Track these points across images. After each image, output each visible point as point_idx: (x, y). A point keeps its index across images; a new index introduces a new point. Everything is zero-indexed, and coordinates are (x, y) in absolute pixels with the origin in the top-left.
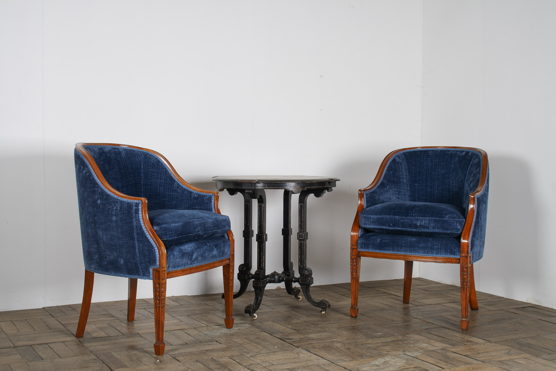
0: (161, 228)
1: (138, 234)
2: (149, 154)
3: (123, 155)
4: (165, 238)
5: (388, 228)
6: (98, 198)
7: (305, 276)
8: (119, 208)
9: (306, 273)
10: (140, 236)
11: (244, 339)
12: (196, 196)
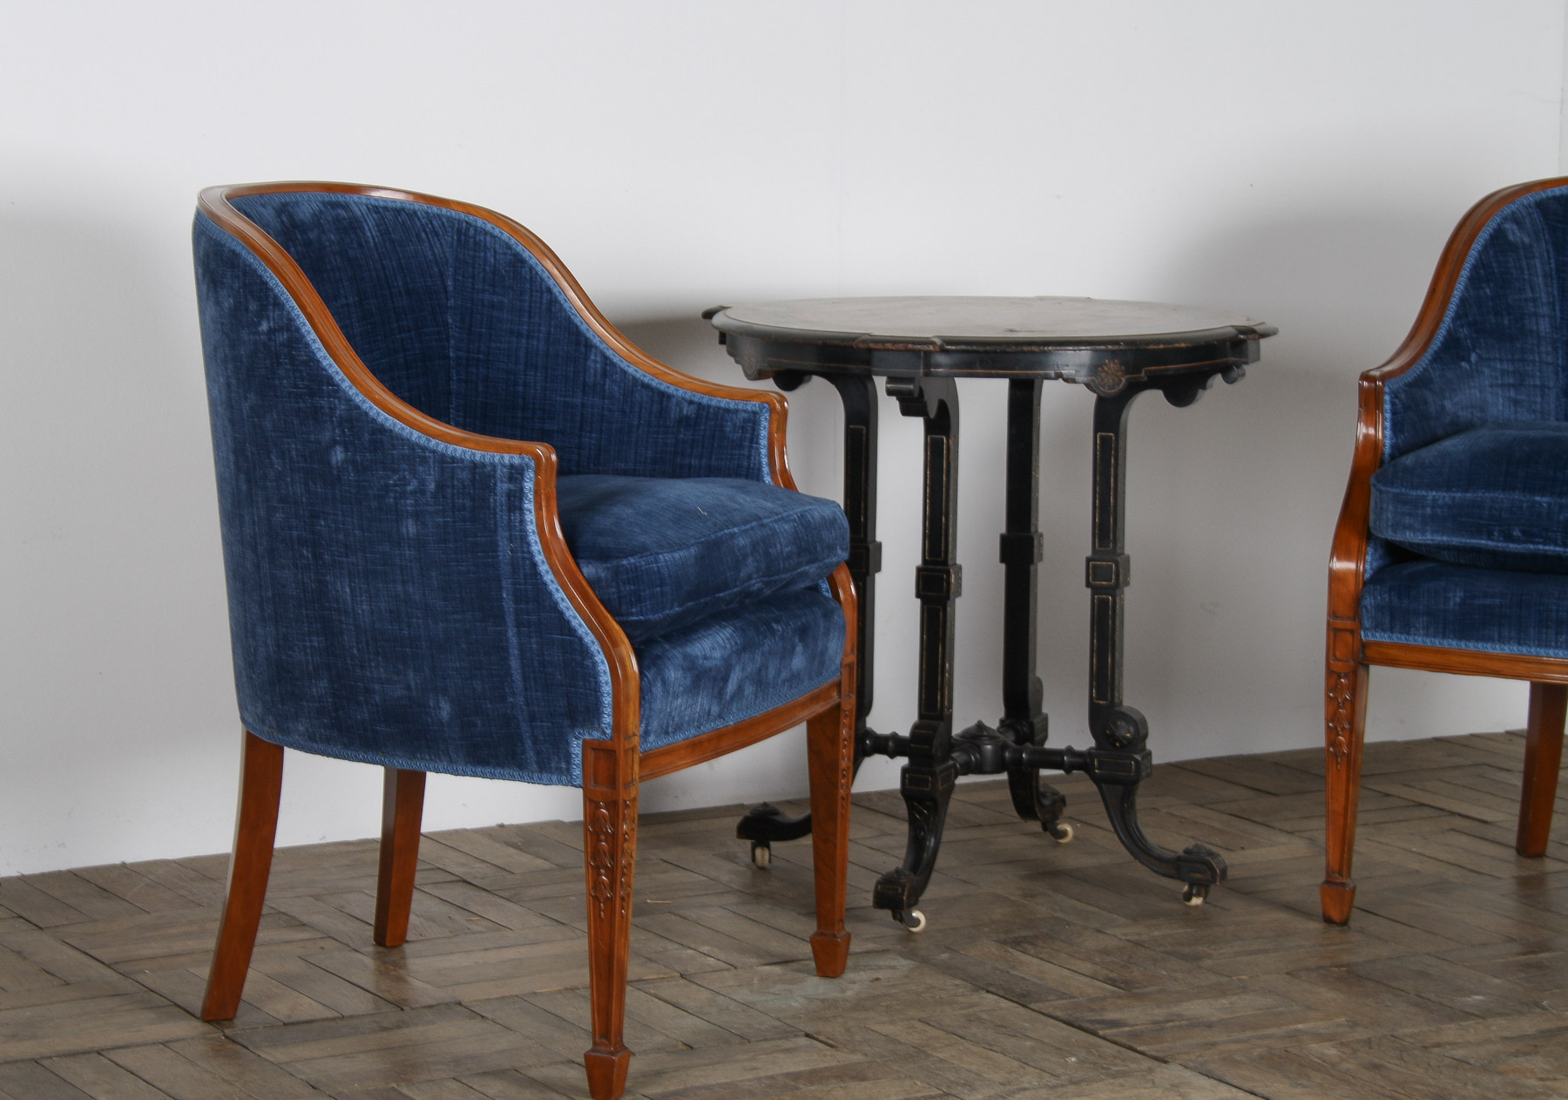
0: (616, 572)
1: (518, 598)
2: (476, 227)
3: (369, 234)
4: (637, 615)
5: (1500, 544)
6: (334, 443)
7: (1120, 742)
8: (432, 486)
9: (1127, 732)
10: (527, 603)
11: (919, 1026)
12: (687, 410)
